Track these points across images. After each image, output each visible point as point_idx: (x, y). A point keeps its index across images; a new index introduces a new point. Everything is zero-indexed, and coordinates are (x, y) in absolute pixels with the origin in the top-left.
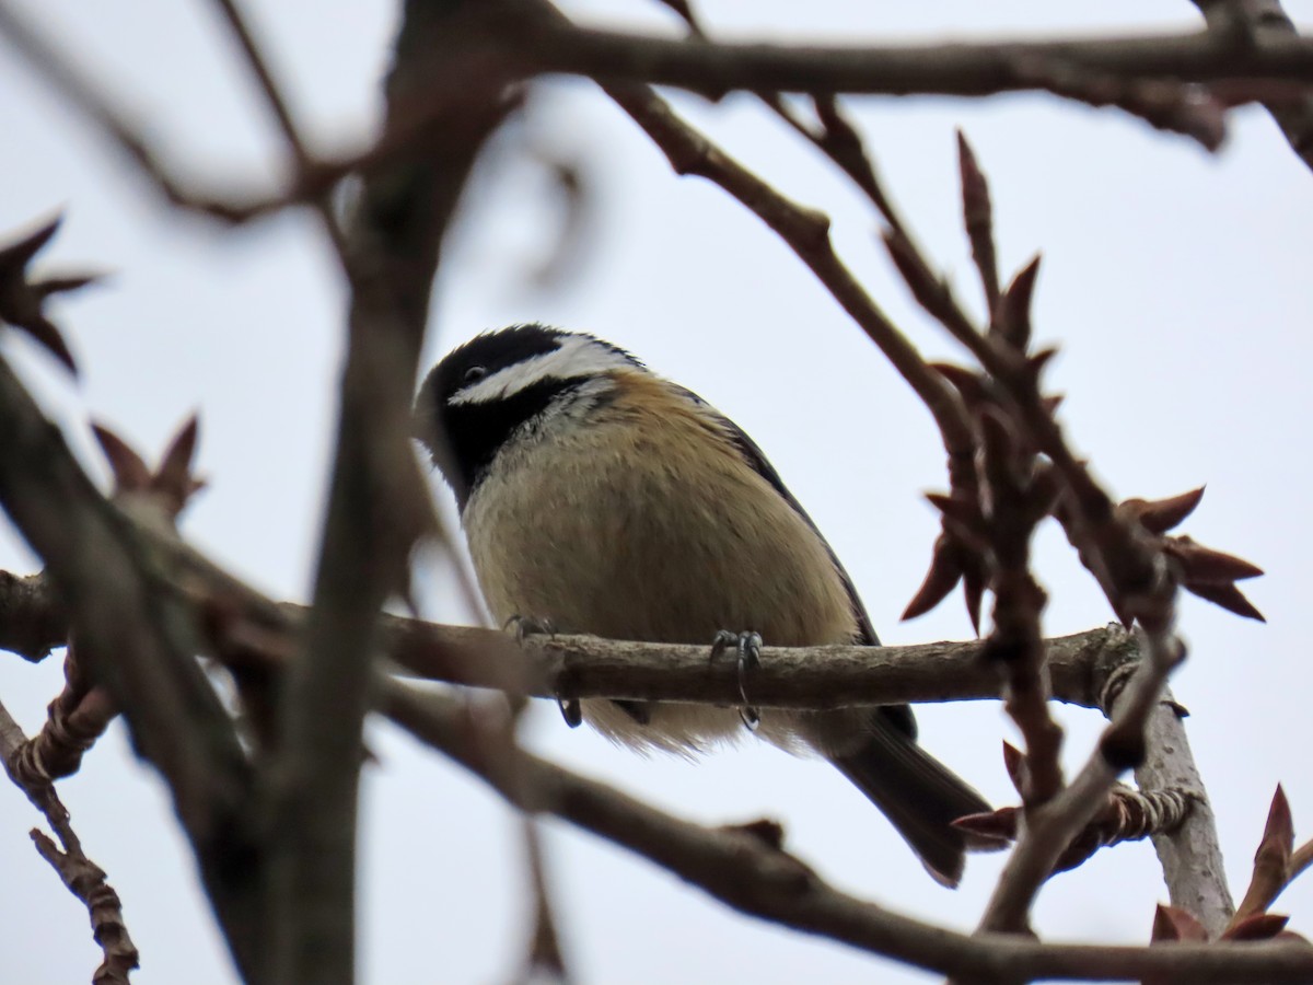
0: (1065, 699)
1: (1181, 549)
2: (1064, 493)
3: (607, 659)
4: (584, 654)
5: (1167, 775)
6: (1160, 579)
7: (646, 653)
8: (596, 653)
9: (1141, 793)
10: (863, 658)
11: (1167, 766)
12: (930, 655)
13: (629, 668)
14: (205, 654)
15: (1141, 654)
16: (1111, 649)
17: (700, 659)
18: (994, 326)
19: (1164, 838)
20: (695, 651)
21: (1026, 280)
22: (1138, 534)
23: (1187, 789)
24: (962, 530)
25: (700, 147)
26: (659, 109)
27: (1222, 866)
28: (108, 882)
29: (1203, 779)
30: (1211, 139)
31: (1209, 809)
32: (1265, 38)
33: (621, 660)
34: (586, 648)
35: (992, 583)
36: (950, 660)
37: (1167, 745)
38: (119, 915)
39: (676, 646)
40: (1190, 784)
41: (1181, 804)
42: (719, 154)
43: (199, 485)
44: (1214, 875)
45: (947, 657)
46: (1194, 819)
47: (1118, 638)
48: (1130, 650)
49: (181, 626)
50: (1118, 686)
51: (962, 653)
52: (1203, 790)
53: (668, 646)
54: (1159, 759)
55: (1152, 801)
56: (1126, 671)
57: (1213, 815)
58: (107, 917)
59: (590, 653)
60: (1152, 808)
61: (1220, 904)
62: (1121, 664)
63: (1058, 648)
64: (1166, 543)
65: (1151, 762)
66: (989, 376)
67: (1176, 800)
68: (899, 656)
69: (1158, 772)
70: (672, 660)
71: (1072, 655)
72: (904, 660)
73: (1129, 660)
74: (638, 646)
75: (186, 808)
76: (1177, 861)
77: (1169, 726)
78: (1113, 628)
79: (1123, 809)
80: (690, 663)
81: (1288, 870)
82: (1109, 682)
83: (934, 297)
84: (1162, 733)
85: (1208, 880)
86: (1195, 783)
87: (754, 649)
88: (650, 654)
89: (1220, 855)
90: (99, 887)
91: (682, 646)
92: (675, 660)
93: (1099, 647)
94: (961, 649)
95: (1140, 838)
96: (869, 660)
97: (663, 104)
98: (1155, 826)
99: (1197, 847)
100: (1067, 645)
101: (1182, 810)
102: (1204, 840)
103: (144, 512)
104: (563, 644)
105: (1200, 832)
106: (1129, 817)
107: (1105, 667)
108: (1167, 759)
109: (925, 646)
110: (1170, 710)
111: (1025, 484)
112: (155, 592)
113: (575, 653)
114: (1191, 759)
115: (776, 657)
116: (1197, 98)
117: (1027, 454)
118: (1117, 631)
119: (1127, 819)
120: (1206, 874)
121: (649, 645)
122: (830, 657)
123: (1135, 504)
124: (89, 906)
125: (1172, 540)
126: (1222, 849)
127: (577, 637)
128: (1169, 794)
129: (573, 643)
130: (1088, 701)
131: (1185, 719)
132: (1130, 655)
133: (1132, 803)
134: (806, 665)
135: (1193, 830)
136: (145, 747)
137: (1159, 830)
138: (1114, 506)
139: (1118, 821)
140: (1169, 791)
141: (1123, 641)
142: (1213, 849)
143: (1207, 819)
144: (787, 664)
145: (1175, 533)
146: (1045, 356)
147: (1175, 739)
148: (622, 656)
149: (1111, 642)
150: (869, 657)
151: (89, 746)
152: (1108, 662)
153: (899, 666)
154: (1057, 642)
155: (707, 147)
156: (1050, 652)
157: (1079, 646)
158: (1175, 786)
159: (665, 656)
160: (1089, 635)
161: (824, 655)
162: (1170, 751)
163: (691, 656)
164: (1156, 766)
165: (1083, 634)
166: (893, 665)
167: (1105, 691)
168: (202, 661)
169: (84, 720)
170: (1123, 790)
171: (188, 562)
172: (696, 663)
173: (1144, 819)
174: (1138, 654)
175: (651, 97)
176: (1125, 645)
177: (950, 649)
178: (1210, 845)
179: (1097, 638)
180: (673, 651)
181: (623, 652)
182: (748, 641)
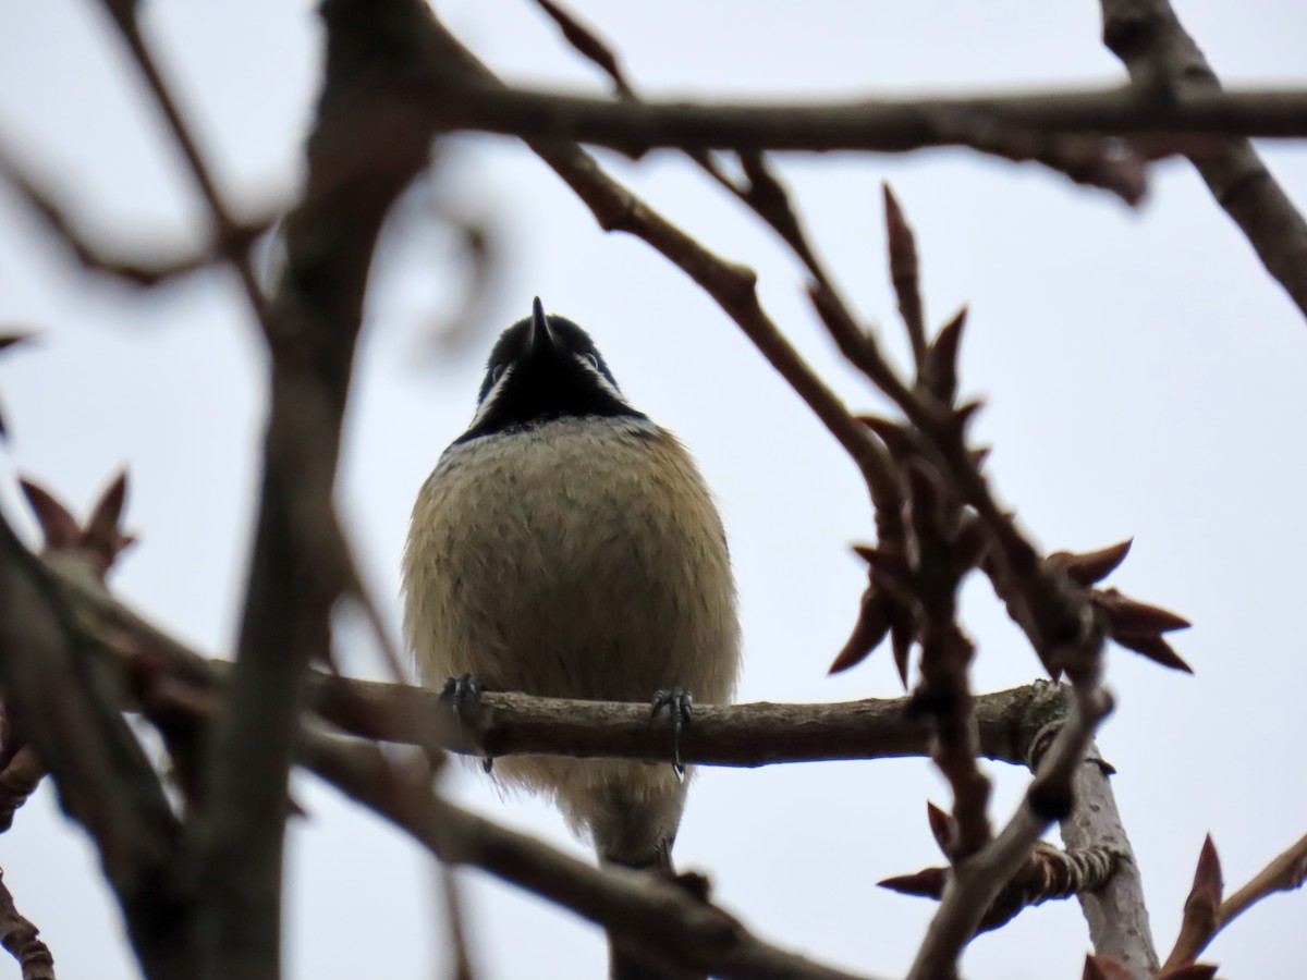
0: (992, 756)
1: (1109, 601)
2: (991, 546)
3: (534, 717)
4: (512, 711)
5: (1093, 833)
6: (1087, 630)
7: (574, 710)
8: (525, 710)
9: (1066, 852)
10: (790, 716)
11: (1093, 823)
12: (857, 713)
13: (558, 725)
14: (131, 709)
15: (1068, 711)
16: (1037, 706)
17: (628, 716)
18: (921, 379)
19: (1089, 896)
20: (623, 709)
21: (953, 333)
22: (1064, 586)
23: (1113, 847)
24: (891, 583)
25: (626, 203)
26: (587, 166)
27: (1148, 925)
28: (40, 938)
29: (1129, 837)
30: (1132, 193)
31: (1135, 867)
32: (1188, 93)
33: (550, 718)
34: (514, 705)
35: (920, 634)
36: (878, 718)
37: (1094, 803)
38: (52, 972)
39: (604, 703)
40: (1116, 842)
41: (1107, 863)
42: (645, 209)
43: (129, 541)
44: (1139, 934)
45: (874, 714)
46: (1121, 877)
47: (1045, 696)
48: (1056, 707)
49: (107, 681)
50: (1045, 743)
51: (888, 710)
52: (1129, 847)
53: (596, 704)
54: (1085, 817)
55: (1077, 860)
56: (1053, 728)
57: (1139, 874)
58: (39, 973)
59: (519, 710)
60: (1077, 867)
61: (1145, 962)
62: (1047, 721)
63: (985, 705)
64: (1092, 595)
65: (1077, 818)
66: (916, 429)
67: (1102, 859)
68: (826, 713)
69: (1084, 830)
70: (600, 718)
71: (1000, 712)
72: (831, 717)
73: (1056, 717)
74: (566, 703)
75: (114, 865)
76: (1103, 919)
77: (1095, 784)
78: (1040, 685)
79: (1048, 868)
80: (618, 721)
81: (1217, 920)
82: (1036, 740)
83: (859, 350)
84: (1089, 791)
85: (1134, 939)
86: (1121, 841)
87: (687, 708)
88: (578, 711)
89: (1147, 914)
90: (31, 943)
91: (611, 703)
92: (602, 719)
93: (1026, 705)
94: (888, 706)
95: (1066, 896)
96: (797, 718)
97: (589, 159)
98: (1081, 885)
99: (1122, 905)
100: (994, 702)
101: (1108, 868)
102: (1130, 898)
103: (73, 569)
104: (492, 701)
105: (1126, 890)
106: (1054, 877)
107: (1032, 725)
108: (1093, 816)
109: (852, 703)
110: (1097, 768)
111: (952, 536)
112: (81, 647)
113: (503, 710)
114: (1117, 817)
115: (704, 714)
116: (1118, 153)
117: (953, 508)
118: (1044, 688)
119: (1051, 877)
120: (1132, 932)
121: (576, 702)
122: (758, 714)
123: (1062, 558)
124: (21, 962)
125: (1099, 593)
126: (1149, 906)
127: (505, 695)
128: (1096, 853)
129: (502, 701)
130: (1015, 758)
131: (1112, 777)
132: (1057, 712)
133: (1056, 862)
134: (733, 722)
135: (1119, 889)
136: (71, 805)
137: (1085, 889)
138: (1040, 559)
139: (1043, 881)
140: (1094, 849)
141: (1050, 698)
142: (1138, 908)
143: (1133, 877)
144: (715, 722)
145: (1102, 585)
146: (971, 409)
147: (1102, 797)
148: (551, 714)
149: (1038, 699)
150: (796, 714)
151: (21, 803)
152: (1035, 719)
153: (827, 724)
154: (984, 698)
155: (633, 202)
156: (977, 707)
157: (1006, 703)
158: (1102, 844)
159: (593, 714)
160: (1016, 692)
161: (752, 712)
162: (1096, 809)
163: (619, 714)
164: (1082, 824)
165: (1010, 691)
166: (820, 722)
167: (1031, 749)
168: (131, 718)
169: (15, 777)
170: (1048, 850)
171: (118, 618)
172: (624, 721)
173: (1069, 878)
174: (1065, 711)
175: (580, 154)
176: (1051, 702)
177: (877, 706)
178: (1136, 904)
179: (1024, 696)
180: (601, 708)
181: (552, 710)
182: (682, 698)
